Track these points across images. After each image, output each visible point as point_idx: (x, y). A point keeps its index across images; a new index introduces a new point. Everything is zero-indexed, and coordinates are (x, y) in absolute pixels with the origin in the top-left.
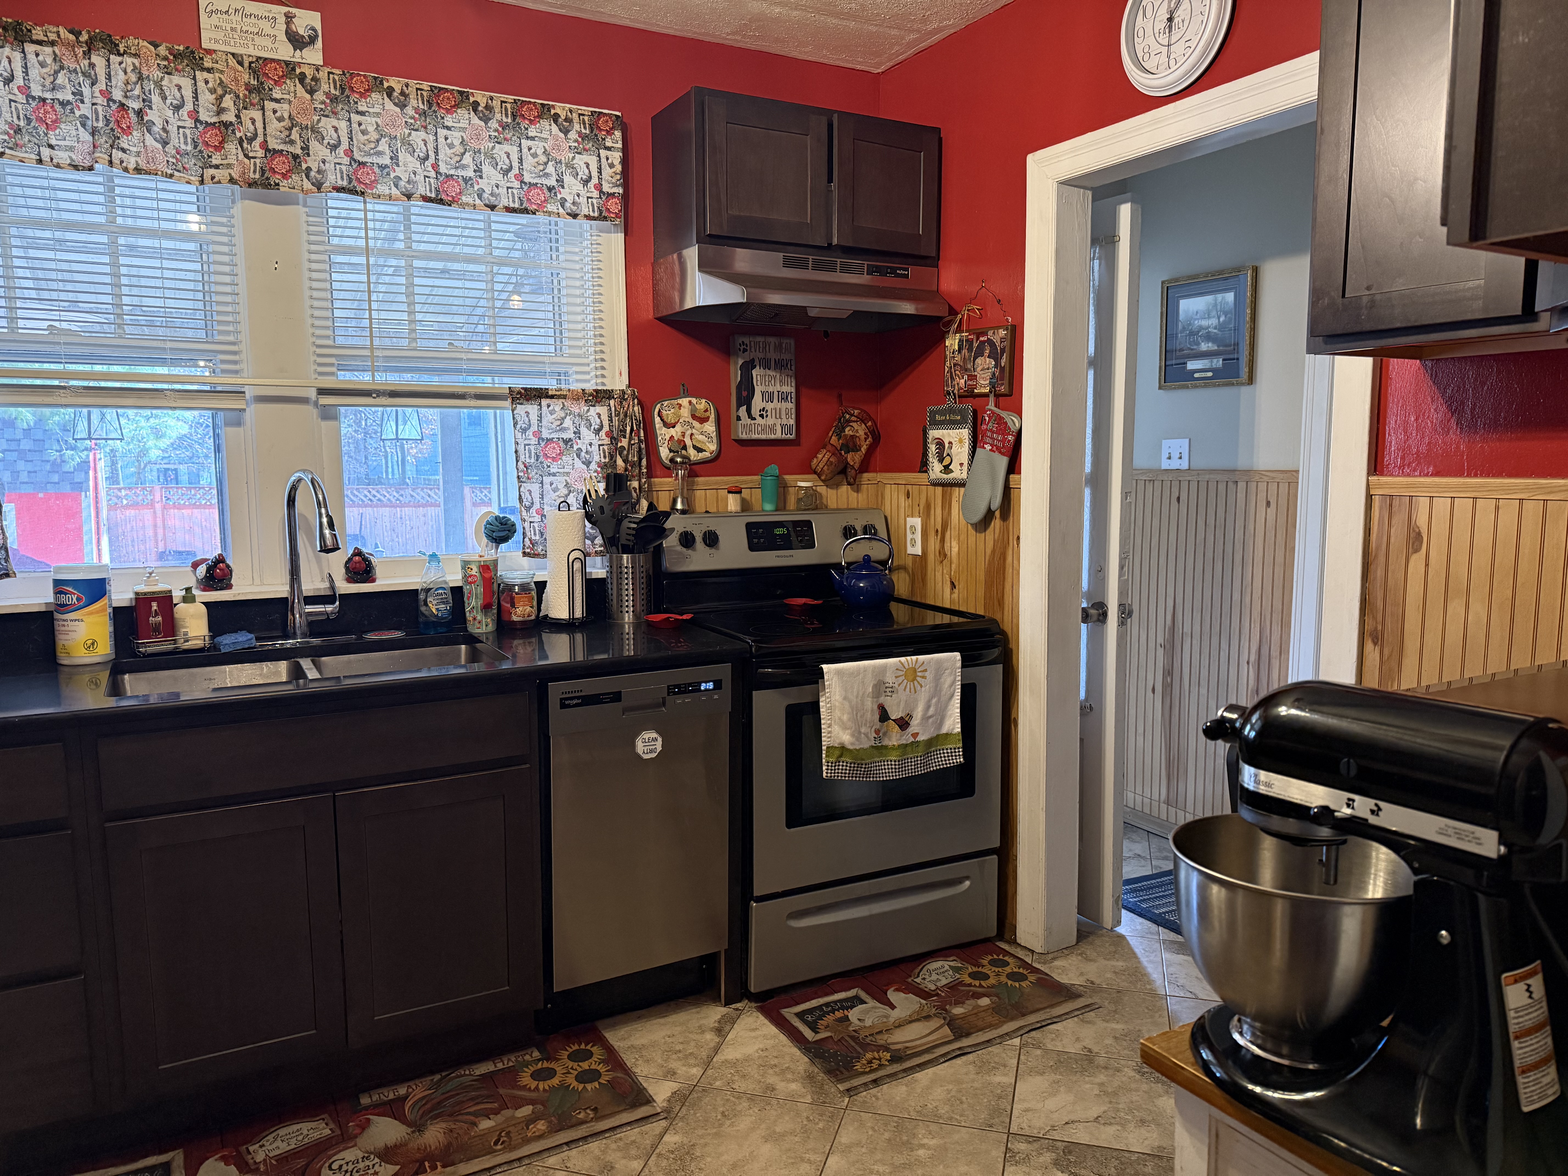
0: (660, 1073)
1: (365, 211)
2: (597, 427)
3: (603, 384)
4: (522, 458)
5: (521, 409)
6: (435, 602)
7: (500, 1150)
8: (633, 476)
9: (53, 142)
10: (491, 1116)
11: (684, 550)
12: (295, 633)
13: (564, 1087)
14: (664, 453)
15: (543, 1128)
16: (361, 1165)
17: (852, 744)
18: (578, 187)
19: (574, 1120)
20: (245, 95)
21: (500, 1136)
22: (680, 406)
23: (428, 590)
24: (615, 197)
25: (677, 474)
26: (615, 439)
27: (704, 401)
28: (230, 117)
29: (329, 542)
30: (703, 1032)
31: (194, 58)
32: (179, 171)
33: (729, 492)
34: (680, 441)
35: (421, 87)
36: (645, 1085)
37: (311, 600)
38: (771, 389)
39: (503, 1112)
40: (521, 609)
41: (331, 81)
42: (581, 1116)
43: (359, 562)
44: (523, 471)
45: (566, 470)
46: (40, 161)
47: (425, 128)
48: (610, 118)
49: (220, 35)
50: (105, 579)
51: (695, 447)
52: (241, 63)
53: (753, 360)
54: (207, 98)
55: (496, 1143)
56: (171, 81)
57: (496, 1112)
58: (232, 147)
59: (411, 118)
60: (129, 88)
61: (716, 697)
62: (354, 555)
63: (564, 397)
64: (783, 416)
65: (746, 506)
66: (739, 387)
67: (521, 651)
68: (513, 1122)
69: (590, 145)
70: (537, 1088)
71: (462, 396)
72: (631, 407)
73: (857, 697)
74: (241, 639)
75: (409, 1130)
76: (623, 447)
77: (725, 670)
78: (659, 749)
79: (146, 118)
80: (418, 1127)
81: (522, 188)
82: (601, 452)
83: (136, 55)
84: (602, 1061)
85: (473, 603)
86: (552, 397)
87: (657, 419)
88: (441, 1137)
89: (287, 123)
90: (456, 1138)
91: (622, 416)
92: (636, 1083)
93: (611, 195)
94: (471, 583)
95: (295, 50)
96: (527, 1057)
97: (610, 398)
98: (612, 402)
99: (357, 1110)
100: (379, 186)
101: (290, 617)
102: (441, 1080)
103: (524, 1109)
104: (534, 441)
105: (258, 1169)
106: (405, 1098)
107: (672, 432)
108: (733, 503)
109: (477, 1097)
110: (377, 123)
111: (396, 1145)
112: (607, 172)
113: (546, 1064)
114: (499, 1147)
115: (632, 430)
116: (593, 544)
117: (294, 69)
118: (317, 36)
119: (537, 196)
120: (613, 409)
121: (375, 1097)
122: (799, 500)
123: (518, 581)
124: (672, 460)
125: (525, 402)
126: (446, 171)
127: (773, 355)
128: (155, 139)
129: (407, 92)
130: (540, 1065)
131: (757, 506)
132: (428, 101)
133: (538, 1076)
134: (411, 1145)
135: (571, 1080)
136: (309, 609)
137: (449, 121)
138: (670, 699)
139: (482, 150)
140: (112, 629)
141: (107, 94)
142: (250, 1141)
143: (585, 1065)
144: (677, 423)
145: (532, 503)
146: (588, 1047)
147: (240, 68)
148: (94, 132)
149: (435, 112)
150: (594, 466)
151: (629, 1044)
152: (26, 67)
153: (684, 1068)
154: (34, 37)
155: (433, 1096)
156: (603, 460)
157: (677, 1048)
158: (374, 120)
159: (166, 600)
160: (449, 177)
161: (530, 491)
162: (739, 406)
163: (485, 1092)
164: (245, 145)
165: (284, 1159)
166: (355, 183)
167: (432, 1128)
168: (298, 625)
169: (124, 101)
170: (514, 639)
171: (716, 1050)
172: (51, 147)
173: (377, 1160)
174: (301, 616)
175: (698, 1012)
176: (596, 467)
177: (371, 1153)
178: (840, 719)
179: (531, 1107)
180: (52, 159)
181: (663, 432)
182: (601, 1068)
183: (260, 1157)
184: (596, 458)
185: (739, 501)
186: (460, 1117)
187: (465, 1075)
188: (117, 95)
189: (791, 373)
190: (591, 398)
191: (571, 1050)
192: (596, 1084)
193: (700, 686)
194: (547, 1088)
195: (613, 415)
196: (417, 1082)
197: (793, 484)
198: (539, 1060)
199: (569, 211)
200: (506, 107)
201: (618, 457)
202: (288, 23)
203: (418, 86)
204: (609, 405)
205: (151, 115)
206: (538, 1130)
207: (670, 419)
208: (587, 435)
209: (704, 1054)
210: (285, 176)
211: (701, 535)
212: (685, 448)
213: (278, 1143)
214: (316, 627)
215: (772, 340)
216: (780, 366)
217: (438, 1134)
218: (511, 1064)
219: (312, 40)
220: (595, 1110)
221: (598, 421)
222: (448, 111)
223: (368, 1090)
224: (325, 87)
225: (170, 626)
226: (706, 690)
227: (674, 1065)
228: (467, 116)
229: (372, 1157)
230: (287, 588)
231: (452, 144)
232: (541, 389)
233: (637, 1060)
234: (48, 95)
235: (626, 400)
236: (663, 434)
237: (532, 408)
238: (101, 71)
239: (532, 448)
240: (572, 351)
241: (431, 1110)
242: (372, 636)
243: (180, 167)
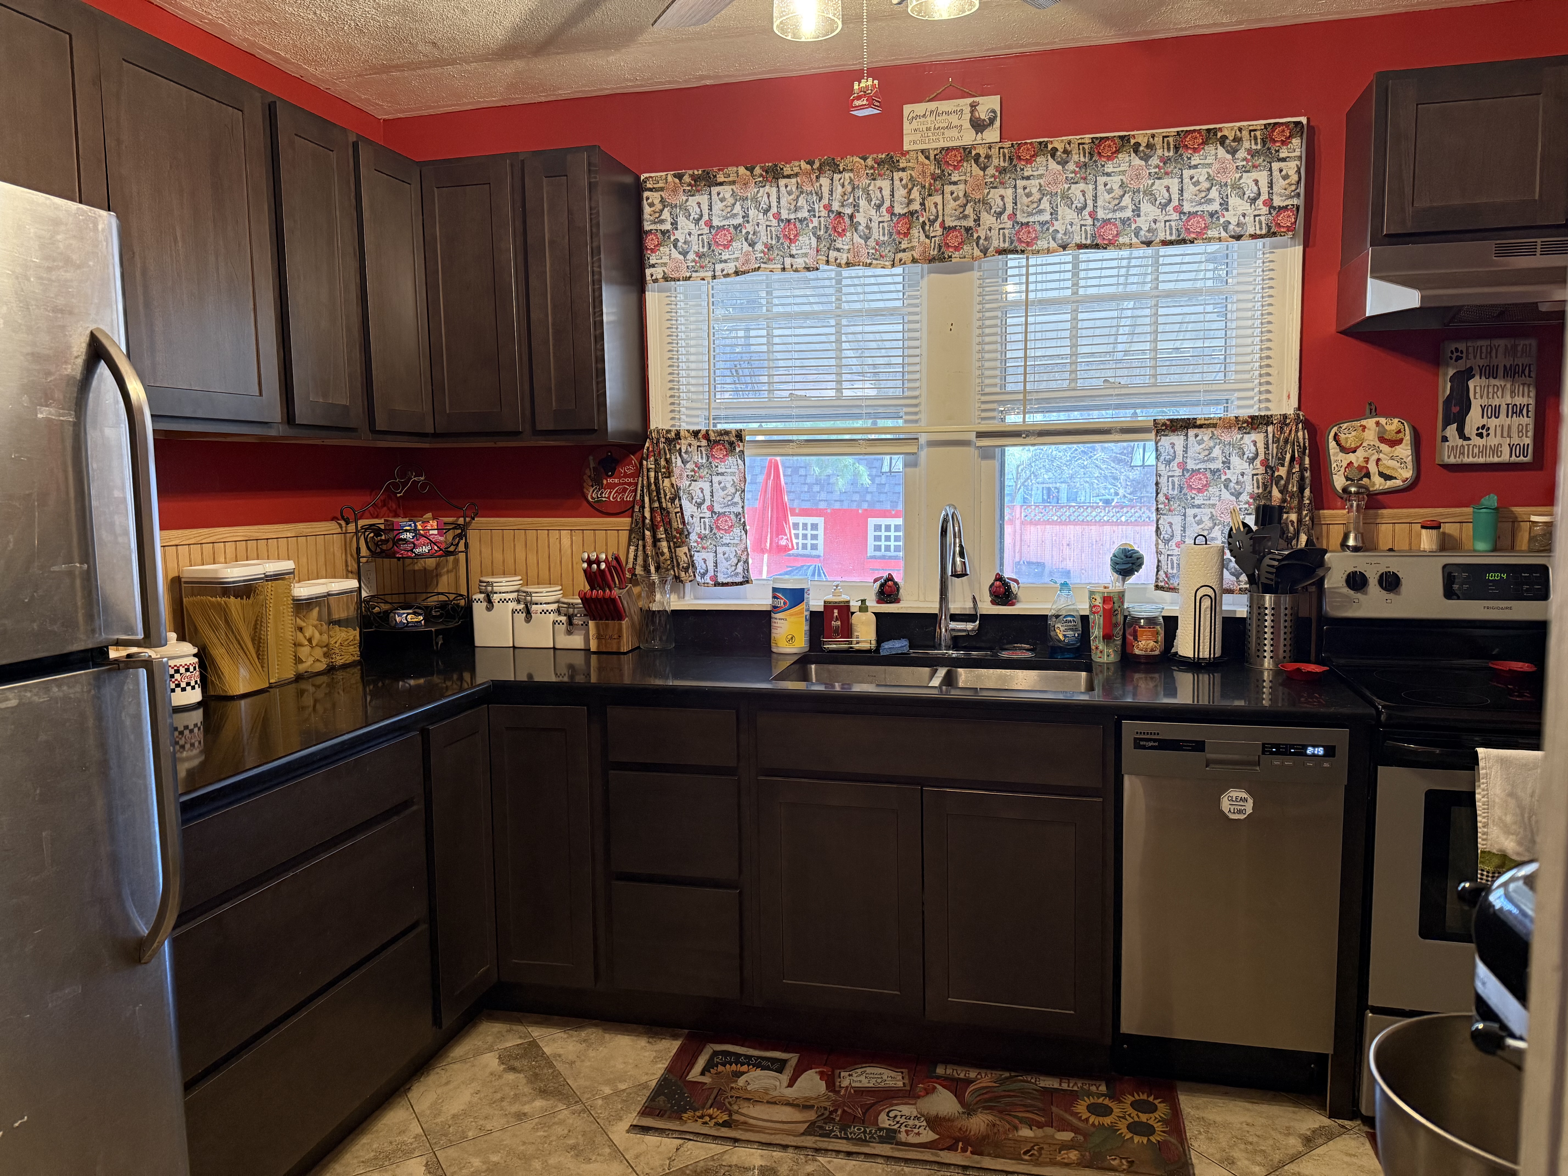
0: (1218, 1156)
1: (1028, 266)
2: (1251, 455)
3: (1268, 409)
4: (1164, 490)
5: (1165, 441)
6: (1062, 629)
7: (1026, 1161)
8: (1291, 508)
9: (794, 252)
10: (1034, 1128)
11: (1352, 592)
12: (940, 644)
13: (1112, 1129)
14: (1339, 482)
15: (1074, 1158)
16: (911, 1122)
17: (1518, 854)
18: (1245, 206)
19: (1105, 1164)
20: (930, 185)
21: (1032, 1148)
22: (1364, 428)
23: (1057, 616)
24: (1288, 210)
25: (1352, 506)
26: (1271, 468)
27: (1396, 420)
28: (916, 206)
29: (959, 569)
30: (1289, 1134)
31: (893, 162)
32: (877, 259)
33: (1423, 527)
34: (1360, 468)
35: (1083, 141)
36: (1195, 1161)
37: (954, 618)
38: (1496, 402)
39: (1045, 1128)
40: (1143, 642)
41: (1001, 155)
42: (1115, 1163)
43: (1000, 587)
44: (1164, 503)
45: (1211, 502)
46: (784, 269)
47: (1085, 179)
48: (1287, 127)
49: (917, 137)
50: (803, 589)
51: (1381, 474)
52: (927, 158)
53: (1471, 369)
54: (901, 193)
55: (1025, 1153)
56: (875, 185)
57: (1040, 1126)
58: (916, 232)
59: (1072, 172)
60: (846, 198)
61: (1326, 765)
62: (996, 580)
63: (1214, 426)
64: (1514, 434)
65: (1446, 544)
66: (1448, 401)
67: (1142, 685)
68: (1050, 1141)
69: (1261, 160)
70: (1087, 1120)
71: (1106, 431)
72: (1293, 432)
73: (1532, 796)
74: (897, 646)
75: (961, 1110)
76: (1281, 477)
77: (1341, 736)
78: (1249, 810)
79: (855, 220)
80: (969, 1110)
81: (1181, 219)
82: (1255, 481)
83: (852, 170)
84: (1162, 1120)
85: (1096, 633)
86: (1200, 426)
87: (1332, 444)
88: (983, 1127)
89: (962, 201)
90: (995, 1134)
91: (1281, 443)
92: (1186, 1155)
93: (1282, 209)
94: (1094, 613)
95: (977, 134)
96: (1093, 1088)
97: (1267, 424)
98: (1270, 429)
99: (932, 1076)
100: (1039, 242)
101: (938, 630)
102: (1007, 1078)
103: (1065, 1133)
104: (1178, 472)
105: (839, 1091)
106: (969, 1082)
107: (1352, 457)
108: (1427, 540)
109: (1031, 1106)
110: (1040, 184)
111: (944, 1118)
112: (1280, 184)
113: (1107, 1102)
114: (1026, 1157)
115: (1293, 458)
116: (1238, 581)
117: (970, 152)
118: (995, 117)
119: (1196, 224)
120: (1270, 436)
121: (949, 1071)
122: (1532, 539)
123: (1145, 615)
124: (1345, 490)
125: (1171, 434)
126: (1103, 216)
127: (1502, 361)
128: (860, 237)
129: (1069, 149)
130: (1101, 1100)
131: (1467, 543)
132: (1090, 153)
133: (1094, 1109)
134: (956, 1123)
135: (1122, 1127)
136: (953, 625)
137: (1109, 167)
138: (1266, 758)
139: (1142, 189)
140: (807, 628)
141: (828, 208)
142: (844, 1068)
143: (1144, 1117)
144: (1358, 447)
145: (1172, 536)
146: (1156, 1102)
147: (927, 162)
148: (819, 238)
149: (1095, 161)
150: (1245, 497)
151: (1202, 1115)
152: (779, 198)
153: (1246, 1162)
154: (785, 174)
155: (995, 1089)
156: (1256, 491)
157: (1250, 1140)
158: (1037, 181)
159: (845, 610)
160: (1107, 222)
161: (1171, 524)
162: (1446, 424)
163: (1040, 1105)
164: (927, 228)
165: (861, 1092)
166: (1016, 244)
167: (980, 1115)
168: (943, 638)
169: (841, 210)
170: (1136, 672)
171: (1294, 1158)
172: (792, 256)
173: (924, 1123)
174: (946, 631)
175: (1294, 1112)
176: (1248, 498)
177: (923, 1116)
178: (1500, 819)
179: (1073, 1135)
180: (792, 266)
181: (1339, 458)
182: (1158, 1127)
183: (845, 1083)
184: (1249, 488)
185: (1435, 538)
186: (1007, 1117)
187: (1030, 1082)
188: (836, 206)
189: (1528, 381)
190: (1245, 425)
191: (1137, 1097)
192: (1145, 1140)
193: (1306, 749)
194: (1096, 1123)
195: (1270, 441)
196: (989, 1072)
197: (1525, 518)
198: (1103, 1095)
199: (1233, 233)
200: (1168, 141)
201: (1274, 487)
202: (972, 112)
203: (1080, 141)
204: (1266, 432)
205: (860, 218)
206: (1069, 1158)
207: (1350, 443)
208: (1239, 464)
209: (1277, 1157)
210: (957, 249)
211: (1377, 577)
212: (1368, 475)
213: (862, 1078)
214: (957, 642)
215: (1501, 343)
216: (1512, 373)
217: (982, 1124)
218: (1075, 1088)
219: (992, 121)
220: (1131, 1163)
221: (1253, 449)
222: (1109, 158)
223: (946, 1062)
224: (995, 162)
225: (847, 630)
226: (1314, 755)
227: (1236, 1154)
228: (1127, 159)
229: (922, 1119)
230: (938, 606)
231: (1112, 189)
232: (1189, 419)
233: (1200, 1133)
234: (792, 216)
235: (1287, 425)
236: (1338, 460)
237: (1178, 440)
238: (826, 190)
239: (1176, 479)
240: (1239, 376)
241: (986, 1101)
242: (1005, 655)
243: (877, 256)
